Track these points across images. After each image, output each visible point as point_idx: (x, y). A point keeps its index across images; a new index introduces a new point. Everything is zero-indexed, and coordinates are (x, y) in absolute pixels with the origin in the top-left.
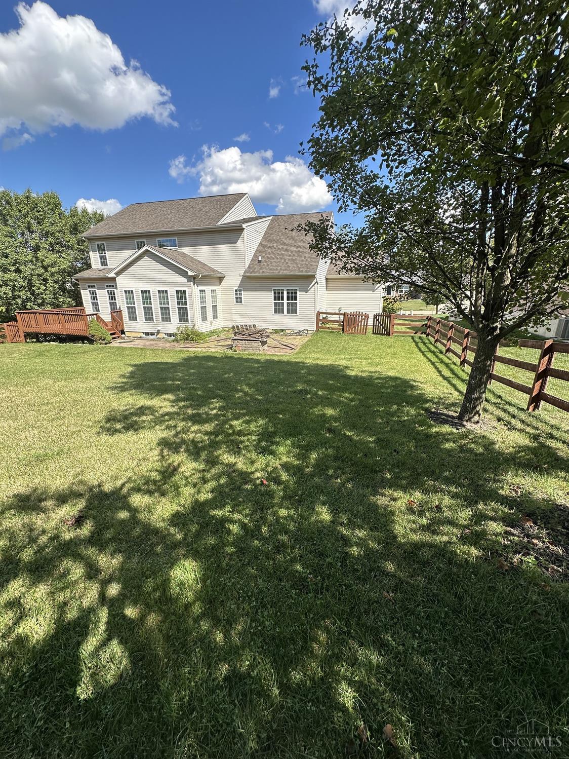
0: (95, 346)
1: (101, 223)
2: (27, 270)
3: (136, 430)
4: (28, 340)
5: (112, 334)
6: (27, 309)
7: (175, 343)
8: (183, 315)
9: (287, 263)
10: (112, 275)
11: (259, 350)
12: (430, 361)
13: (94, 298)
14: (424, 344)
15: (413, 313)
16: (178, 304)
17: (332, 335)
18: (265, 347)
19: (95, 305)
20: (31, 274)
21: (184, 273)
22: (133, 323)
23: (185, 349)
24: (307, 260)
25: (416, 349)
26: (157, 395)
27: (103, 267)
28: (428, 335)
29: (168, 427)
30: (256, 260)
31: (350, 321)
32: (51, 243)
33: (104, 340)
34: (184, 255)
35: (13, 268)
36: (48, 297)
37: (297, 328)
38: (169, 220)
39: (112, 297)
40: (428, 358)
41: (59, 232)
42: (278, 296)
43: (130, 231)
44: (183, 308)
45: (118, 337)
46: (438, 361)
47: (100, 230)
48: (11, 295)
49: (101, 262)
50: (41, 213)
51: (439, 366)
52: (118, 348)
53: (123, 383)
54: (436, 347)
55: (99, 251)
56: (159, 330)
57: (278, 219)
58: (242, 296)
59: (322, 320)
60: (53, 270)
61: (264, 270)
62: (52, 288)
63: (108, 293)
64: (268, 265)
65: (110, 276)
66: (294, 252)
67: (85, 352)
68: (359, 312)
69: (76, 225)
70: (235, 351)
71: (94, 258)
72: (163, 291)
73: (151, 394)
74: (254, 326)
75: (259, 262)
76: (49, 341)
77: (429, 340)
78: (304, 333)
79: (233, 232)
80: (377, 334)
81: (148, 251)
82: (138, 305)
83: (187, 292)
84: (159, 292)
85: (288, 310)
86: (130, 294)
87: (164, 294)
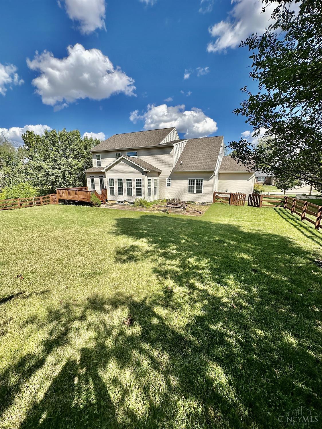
0: (93, 207)
1: (99, 145)
2: (63, 168)
3: (135, 261)
4: (60, 203)
5: (101, 201)
6: (61, 188)
7: (134, 208)
8: (139, 192)
9: (197, 165)
10: (104, 171)
11: (182, 213)
12: (292, 224)
13: (93, 182)
14: (284, 213)
15: (270, 193)
16: (137, 186)
17: (222, 205)
18: (185, 212)
19: (93, 186)
20: (65, 170)
21: (141, 170)
22: (112, 196)
23: (140, 211)
24: (209, 163)
25: (280, 217)
26: (137, 239)
27: (99, 167)
28: (285, 208)
29: (153, 260)
30: (179, 163)
31: (234, 198)
32: (75, 154)
33: (97, 204)
34: (141, 160)
35: (58, 167)
36: (71, 182)
37: (201, 201)
38: (134, 142)
39: (102, 182)
40: (290, 223)
41: (79, 149)
42: (191, 183)
43: (113, 148)
44: (139, 188)
45: (104, 203)
46: (298, 225)
47: (99, 148)
48: (54, 180)
49: (98, 164)
50: (72, 140)
51: (300, 228)
52: (105, 209)
53: (115, 230)
54: (293, 216)
55: (97, 158)
56: (125, 200)
57: (192, 141)
58: (171, 183)
59: (216, 197)
60: (75, 168)
61: (184, 168)
62: (74, 177)
63: (100, 180)
64: (186, 166)
65: (102, 171)
66: (201, 159)
67: (88, 211)
68: (240, 193)
69: (86, 145)
70: (168, 213)
71: (94, 162)
72: (129, 179)
73: (134, 238)
74: (179, 199)
75: (181, 164)
76: (70, 204)
77: (286, 211)
78: (205, 204)
79: (168, 148)
80: (251, 206)
81: (123, 158)
82: (115, 186)
83: (142, 180)
84: (127, 180)
85: (197, 190)
86: (112, 181)
87: (130, 181)
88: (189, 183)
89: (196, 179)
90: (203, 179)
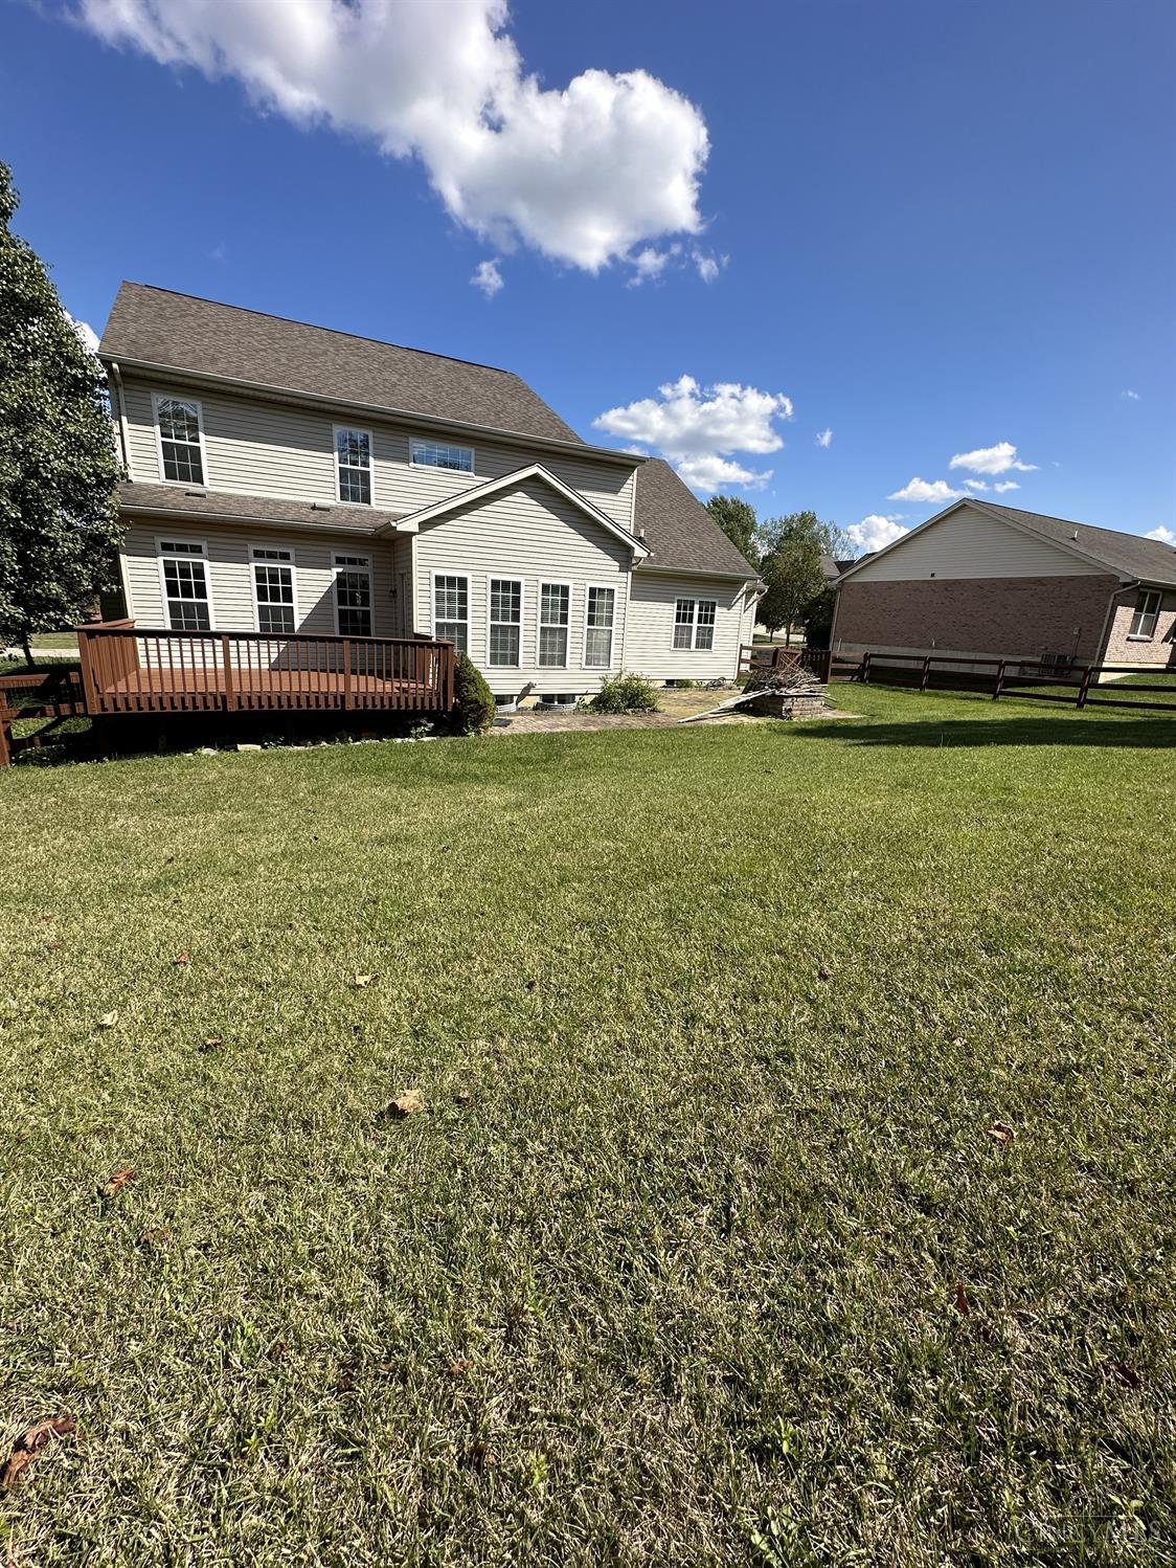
8: (597, 649)
9: (694, 550)
13: (190, 588)
16: (590, 621)
21: (614, 550)
37: (709, 675)
42: (683, 617)
43: (340, 397)
44: (599, 632)
55: (164, 424)
56: (529, 688)
63: (259, 577)
64: (664, 549)
72: (554, 588)
79: (612, 469)
81: (535, 478)
82: (476, 620)
83: (616, 595)
84: (545, 588)
85: (697, 640)
86: (453, 588)
87: (556, 595)
88: (678, 615)
89: (697, 600)
90: (717, 601)
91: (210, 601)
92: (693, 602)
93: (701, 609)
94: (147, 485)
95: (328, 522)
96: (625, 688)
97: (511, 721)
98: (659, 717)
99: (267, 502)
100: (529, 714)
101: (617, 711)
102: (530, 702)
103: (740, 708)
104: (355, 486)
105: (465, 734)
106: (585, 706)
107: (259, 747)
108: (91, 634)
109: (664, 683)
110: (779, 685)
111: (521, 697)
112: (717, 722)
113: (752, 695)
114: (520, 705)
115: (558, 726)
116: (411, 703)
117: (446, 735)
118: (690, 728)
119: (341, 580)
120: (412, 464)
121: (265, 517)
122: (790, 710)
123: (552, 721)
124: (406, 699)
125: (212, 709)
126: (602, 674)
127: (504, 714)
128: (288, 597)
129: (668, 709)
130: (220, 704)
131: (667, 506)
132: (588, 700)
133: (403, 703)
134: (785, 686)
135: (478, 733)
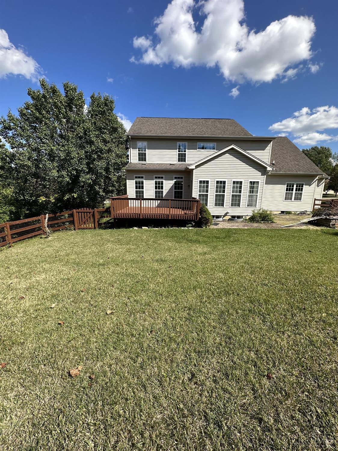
8: (252, 201)
13: (140, 187)
19: (139, 194)
30: (271, 163)
42: (289, 188)
43: (179, 135)
44: (253, 195)
49: (139, 158)
56: (226, 214)
63: (156, 183)
72: (237, 182)
75: (274, 164)
81: (232, 149)
82: (211, 193)
83: (260, 183)
84: (234, 182)
85: (295, 197)
86: (205, 184)
87: (238, 185)
88: (287, 189)
89: (295, 183)
90: (304, 183)
91: (144, 190)
92: (294, 184)
93: (297, 186)
94: (134, 163)
95: (173, 168)
96: (261, 214)
97: (219, 224)
98: (274, 225)
99: (160, 164)
100: (226, 222)
101: (258, 222)
102: (227, 218)
103: (310, 223)
104: (182, 158)
105: (202, 227)
106: (246, 220)
107: (147, 228)
108: (113, 199)
109: (280, 212)
110: (329, 215)
111: (224, 216)
112: (298, 228)
113: (316, 218)
114: (224, 218)
115: (234, 226)
116: (186, 218)
117: (196, 227)
118: (285, 230)
119: (175, 183)
120: (198, 150)
121: (158, 168)
122: (334, 224)
123: (233, 224)
124: (185, 216)
125: (137, 218)
126: (253, 209)
127: (218, 221)
128: (162, 188)
129: (278, 222)
130: (138, 216)
131: (285, 152)
132: (248, 218)
133: (184, 218)
134: (332, 215)
135: (206, 227)
